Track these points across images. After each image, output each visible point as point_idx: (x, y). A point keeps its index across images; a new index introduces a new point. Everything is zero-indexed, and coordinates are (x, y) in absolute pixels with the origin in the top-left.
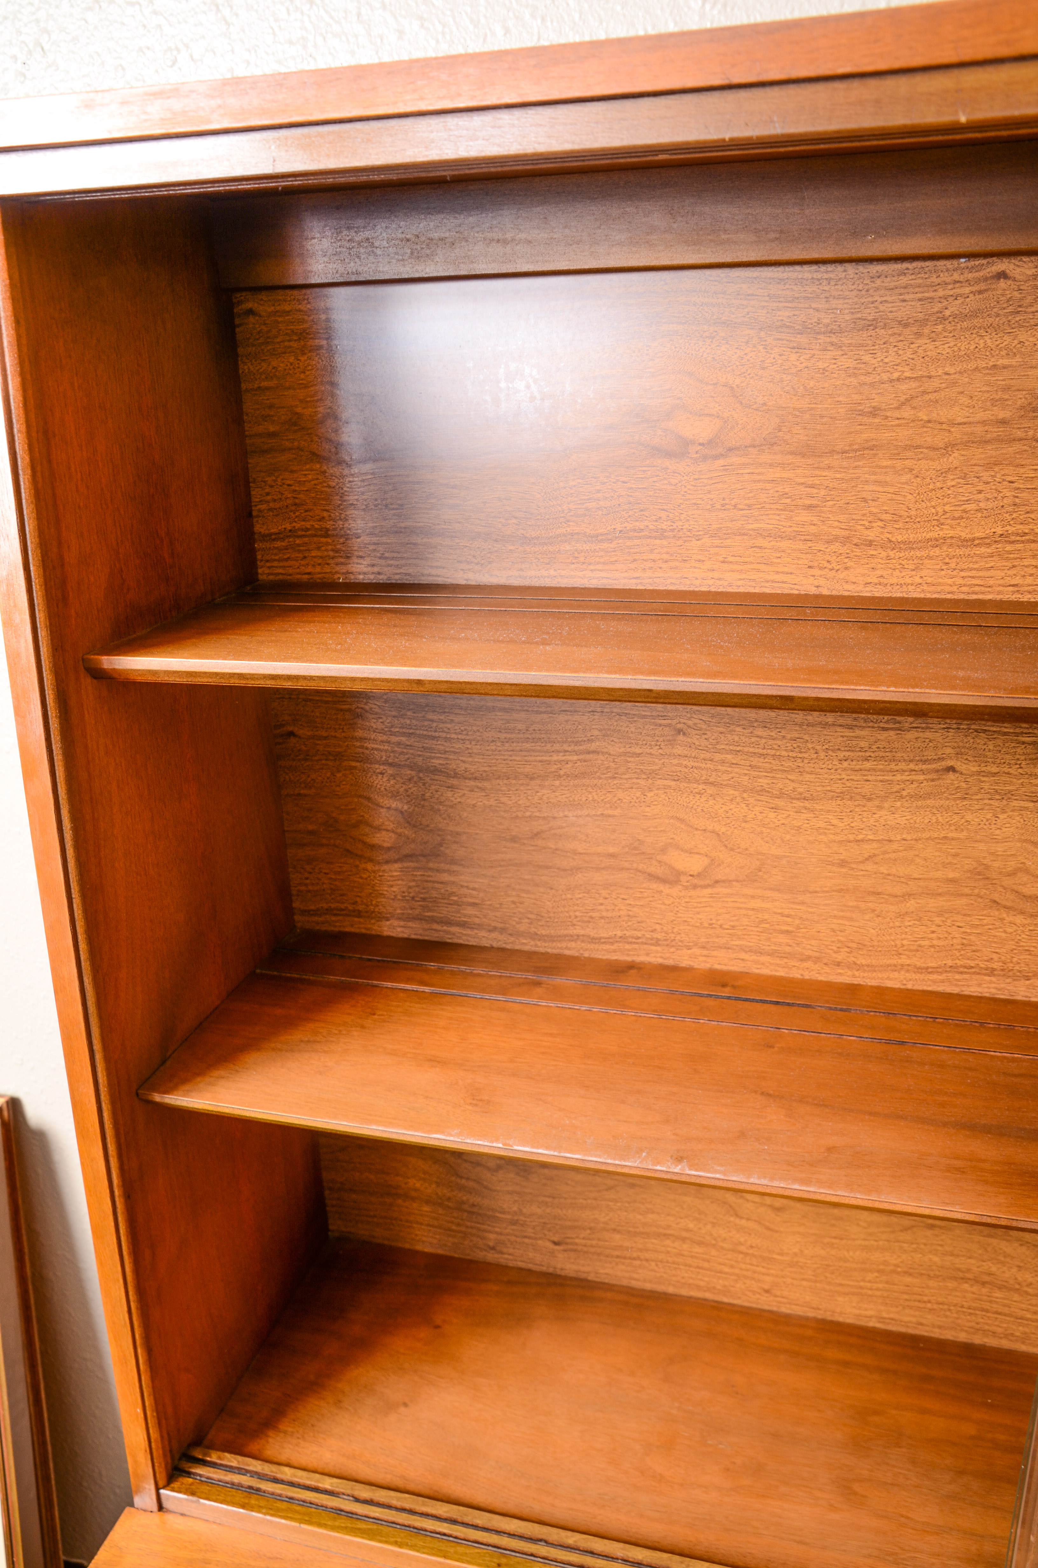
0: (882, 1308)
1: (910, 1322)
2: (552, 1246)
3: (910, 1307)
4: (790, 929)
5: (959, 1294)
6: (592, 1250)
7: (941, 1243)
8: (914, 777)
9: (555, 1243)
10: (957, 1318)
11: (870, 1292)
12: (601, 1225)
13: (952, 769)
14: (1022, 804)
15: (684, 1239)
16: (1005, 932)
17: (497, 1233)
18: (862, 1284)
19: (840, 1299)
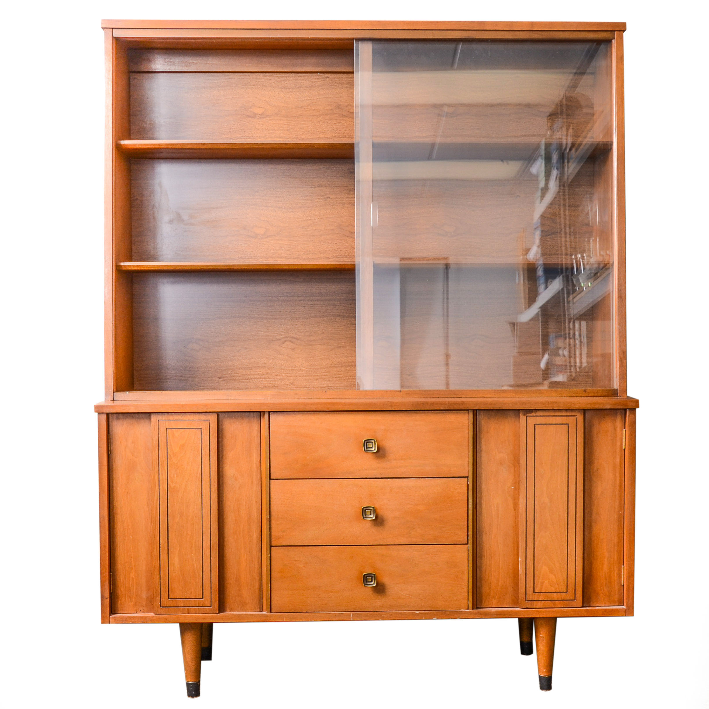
0: (328, 382)
1: (338, 386)
2: (218, 379)
3: (337, 380)
4: (290, 249)
5: (351, 372)
6: (232, 378)
7: (343, 353)
8: (320, 201)
9: (220, 378)
10: (352, 382)
11: (324, 377)
12: (236, 367)
13: (328, 198)
14: (347, 206)
15: (263, 367)
16: (348, 244)
17: (199, 378)
18: (321, 374)
19: (315, 382)
